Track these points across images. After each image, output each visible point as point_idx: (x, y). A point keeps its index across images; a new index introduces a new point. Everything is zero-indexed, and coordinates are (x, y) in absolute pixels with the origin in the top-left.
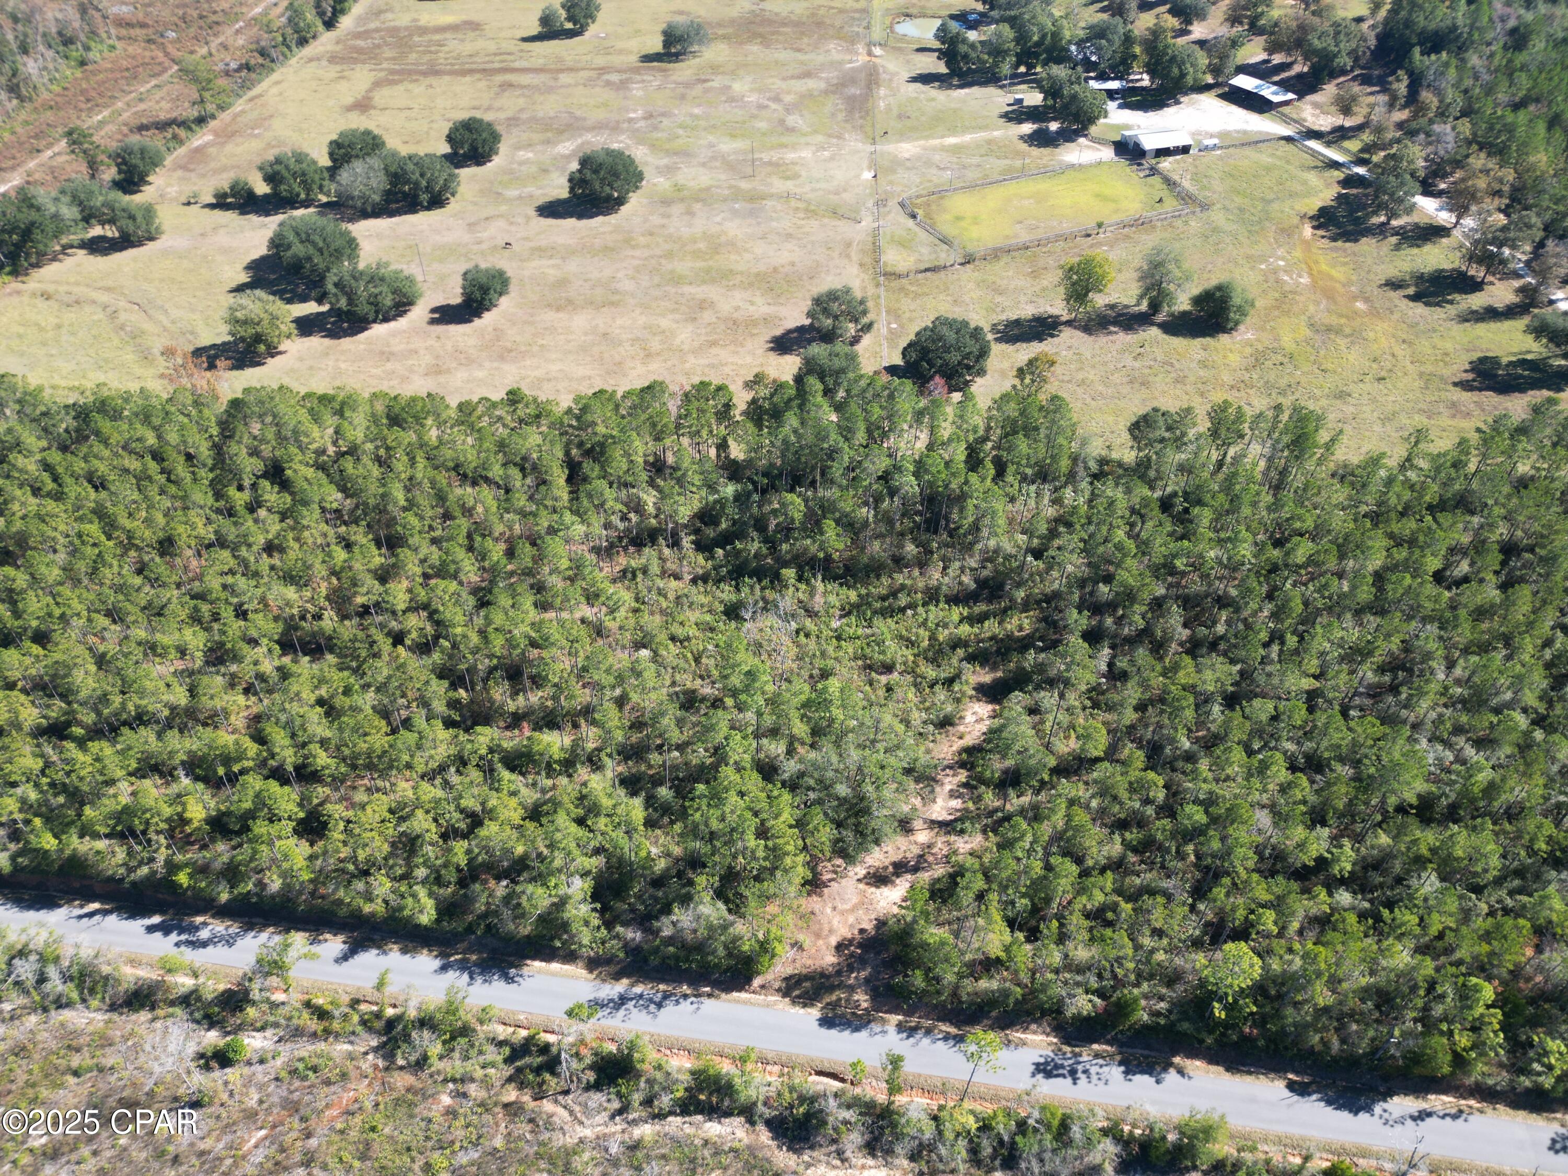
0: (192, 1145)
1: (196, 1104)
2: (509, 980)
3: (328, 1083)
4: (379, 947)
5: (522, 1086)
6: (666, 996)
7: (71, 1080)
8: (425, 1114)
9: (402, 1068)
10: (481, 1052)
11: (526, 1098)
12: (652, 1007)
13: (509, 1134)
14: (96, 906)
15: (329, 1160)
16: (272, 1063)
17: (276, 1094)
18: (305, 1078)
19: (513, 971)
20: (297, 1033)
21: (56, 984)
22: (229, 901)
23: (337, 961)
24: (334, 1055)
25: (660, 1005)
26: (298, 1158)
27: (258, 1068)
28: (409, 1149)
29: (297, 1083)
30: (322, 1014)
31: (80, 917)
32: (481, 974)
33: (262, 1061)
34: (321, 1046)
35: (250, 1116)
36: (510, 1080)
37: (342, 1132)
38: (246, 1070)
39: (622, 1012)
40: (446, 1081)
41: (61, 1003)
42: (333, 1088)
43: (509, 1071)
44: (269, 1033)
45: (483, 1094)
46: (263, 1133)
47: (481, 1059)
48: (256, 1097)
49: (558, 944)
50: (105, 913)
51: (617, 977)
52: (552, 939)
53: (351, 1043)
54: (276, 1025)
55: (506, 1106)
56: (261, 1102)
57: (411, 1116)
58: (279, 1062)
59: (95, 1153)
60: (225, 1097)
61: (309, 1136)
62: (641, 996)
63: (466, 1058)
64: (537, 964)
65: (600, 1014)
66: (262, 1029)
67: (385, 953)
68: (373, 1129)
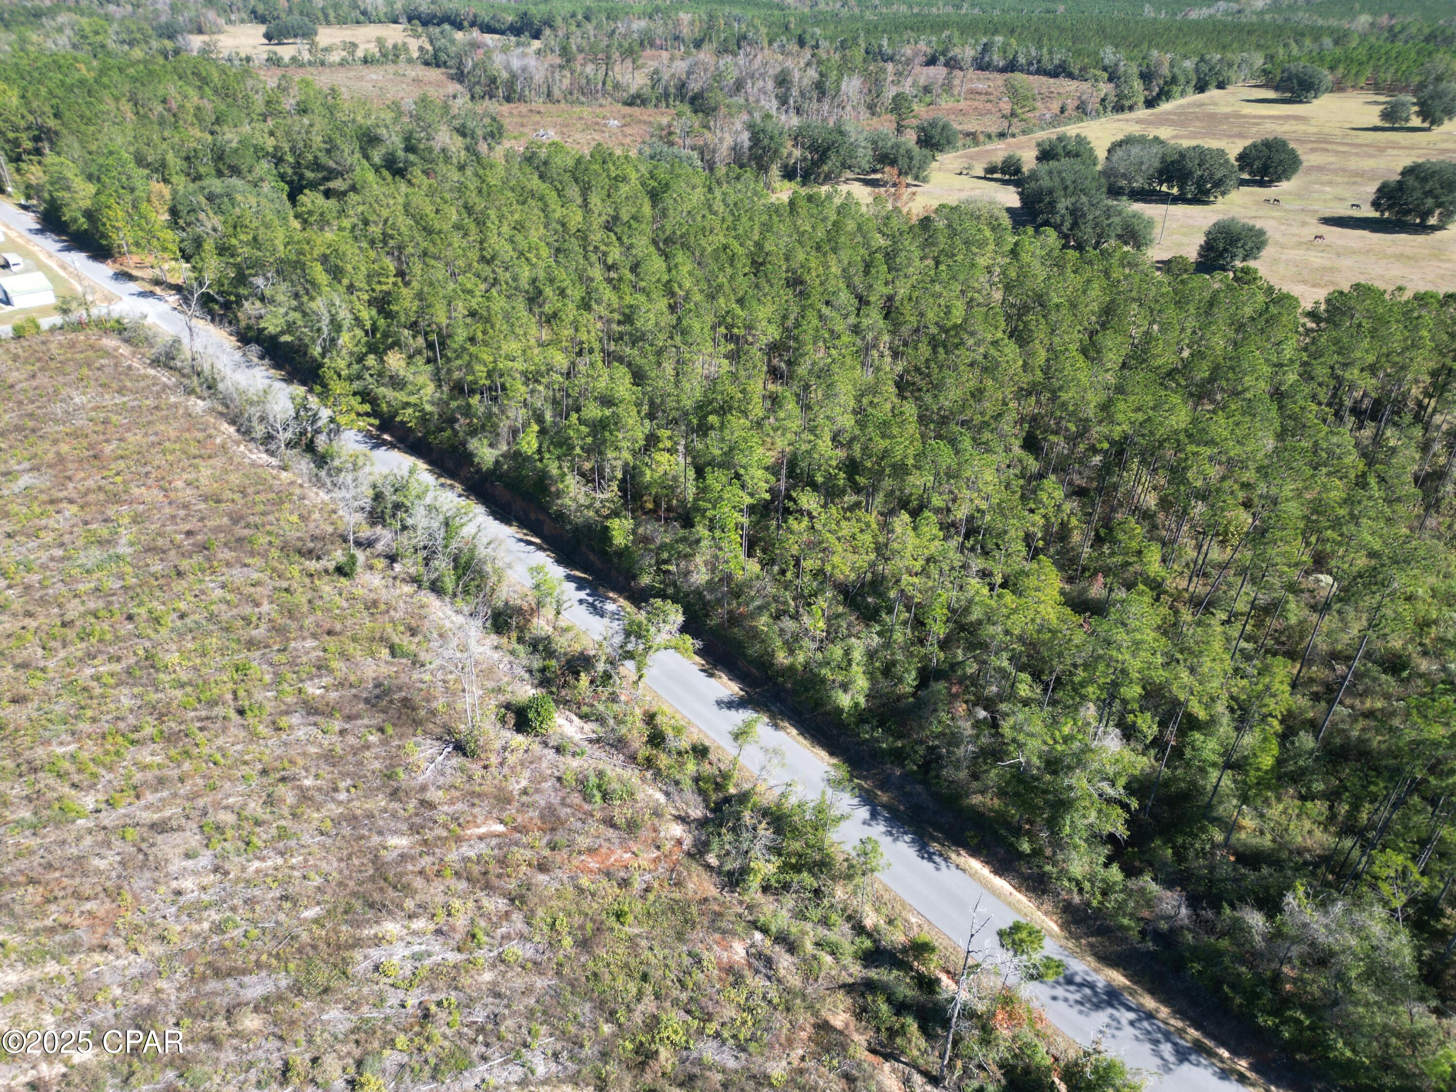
0: (423, 788)
1: (460, 748)
2: (925, 853)
3: (610, 823)
4: (773, 717)
5: (861, 1012)
6: (1199, 1048)
7: (385, 653)
8: (699, 948)
9: (708, 867)
10: (825, 922)
11: (860, 1040)
12: (1167, 1049)
13: (801, 1072)
15: (540, 912)
16: (569, 759)
17: (549, 793)
18: (587, 798)
19: (935, 847)
20: (619, 744)
22: (647, 586)
23: (719, 703)
24: (639, 796)
25: (1182, 1055)
26: (512, 885)
27: (551, 754)
28: (645, 977)
29: (576, 799)
30: (656, 739)
31: (521, 540)
32: (886, 820)
33: (559, 750)
34: (632, 775)
35: (503, 799)
37: (581, 890)
38: (537, 748)
39: (1102, 1017)
40: (754, 925)
41: (436, 588)
42: (611, 833)
44: (589, 727)
45: (795, 981)
46: (500, 828)
47: (822, 931)
48: (524, 783)
49: (1025, 847)
50: (539, 548)
51: (1107, 959)
53: (667, 794)
54: (600, 720)
55: (824, 1027)
56: (525, 792)
57: (680, 937)
58: (575, 763)
60: (494, 760)
61: (542, 868)
62: (1150, 1016)
63: (800, 915)
64: (975, 864)
65: (1060, 992)
66: (584, 717)
67: (776, 726)
68: (619, 916)
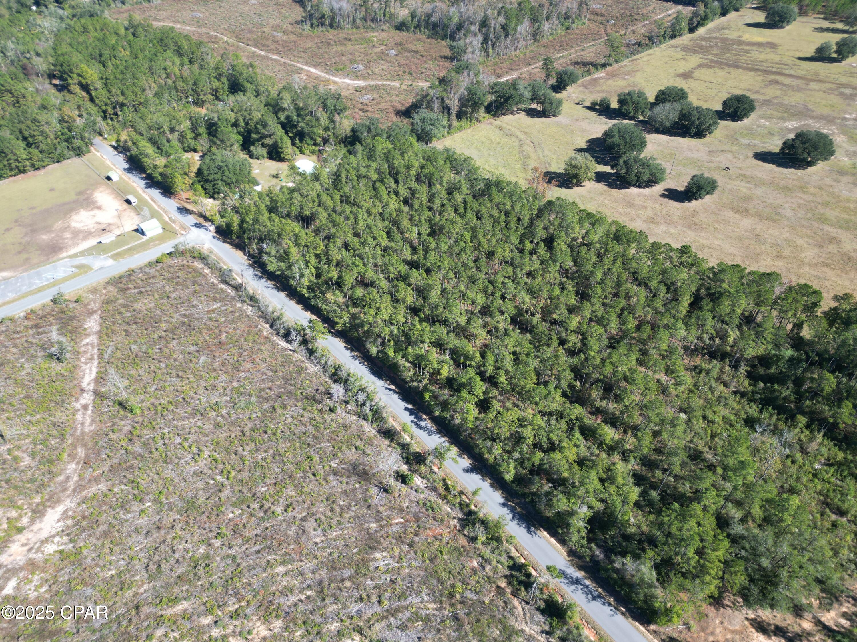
0: (377, 505)
1: (386, 491)
2: (529, 532)
3: (435, 519)
4: (483, 476)
5: (509, 583)
6: (600, 596)
7: (354, 450)
8: (464, 562)
9: (465, 535)
10: (500, 554)
11: (508, 591)
12: (590, 596)
13: (493, 600)
14: (393, 387)
15: (419, 551)
16: (419, 494)
17: (414, 509)
18: (427, 510)
19: (533, 529)
20: (434, 489)
21: (366, 409)
22: (438, 416)
23: (464, 470)
24: (443, 509)
25: (594, 598)
26: (408, 541)
27: (414, 493)
28: (450, 572)
29: (423, 510)
30: (447, 488)
31: (387, 388)
32: (518, 519)
33: (416, 491)
34: (440, 501)
35: (401, 510)
36: (506, 577)
37: (429, 543)
38: (409, 490)
39: (573, 587)
40: (479, 555)
41: (365, 418)
42: (435, 523)
43: (507, 572)
44: (425, 481)
45: (491, 573)
46: (402, 520)
47: (499, 557)
48: (407, 504)
49: (560, 531)
50: (395, 392)
51: (580, 568)
52: (559, 527)
53: (452, 509)
54: (428, 480)
55: (498, 587)
56: (407, 507)
57: (458, 558)
58: (422, 496)
59: (347, 483)
60: (397, 495)
61: (417, 535)
62: (587, 587)
63: (493, 552)
64: (545, 533)
65: (563, 580)
66: (423, 478)
67: (484, 480)
68: (441, 552)
